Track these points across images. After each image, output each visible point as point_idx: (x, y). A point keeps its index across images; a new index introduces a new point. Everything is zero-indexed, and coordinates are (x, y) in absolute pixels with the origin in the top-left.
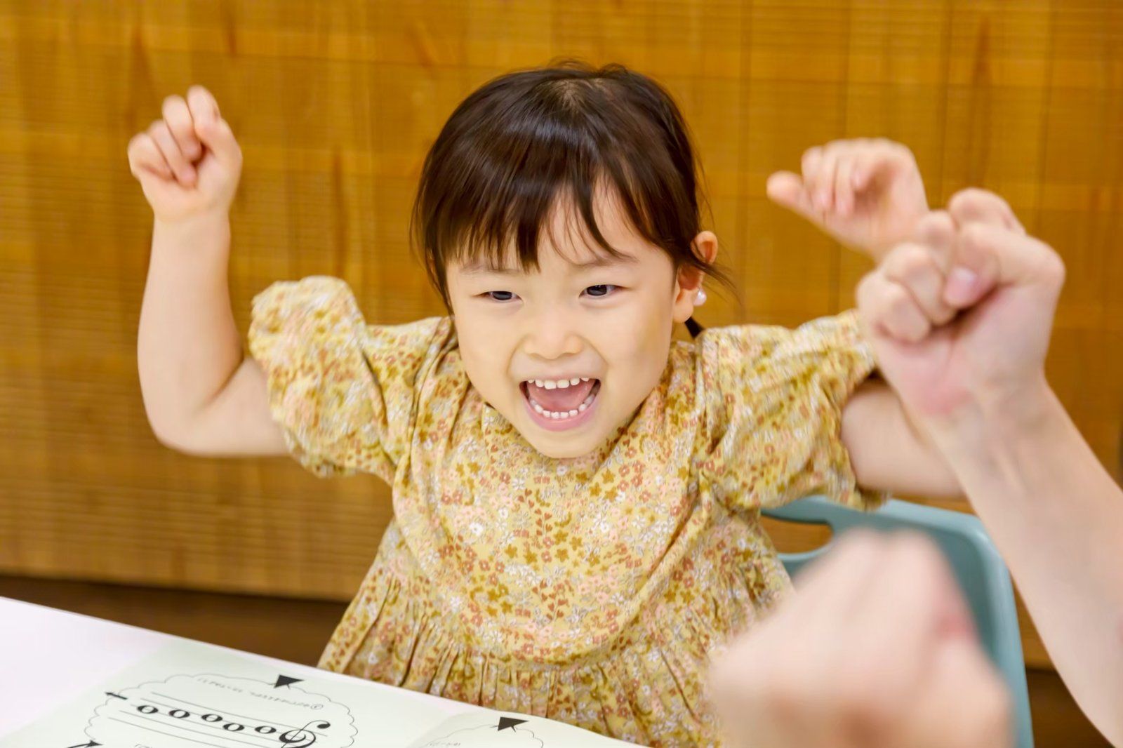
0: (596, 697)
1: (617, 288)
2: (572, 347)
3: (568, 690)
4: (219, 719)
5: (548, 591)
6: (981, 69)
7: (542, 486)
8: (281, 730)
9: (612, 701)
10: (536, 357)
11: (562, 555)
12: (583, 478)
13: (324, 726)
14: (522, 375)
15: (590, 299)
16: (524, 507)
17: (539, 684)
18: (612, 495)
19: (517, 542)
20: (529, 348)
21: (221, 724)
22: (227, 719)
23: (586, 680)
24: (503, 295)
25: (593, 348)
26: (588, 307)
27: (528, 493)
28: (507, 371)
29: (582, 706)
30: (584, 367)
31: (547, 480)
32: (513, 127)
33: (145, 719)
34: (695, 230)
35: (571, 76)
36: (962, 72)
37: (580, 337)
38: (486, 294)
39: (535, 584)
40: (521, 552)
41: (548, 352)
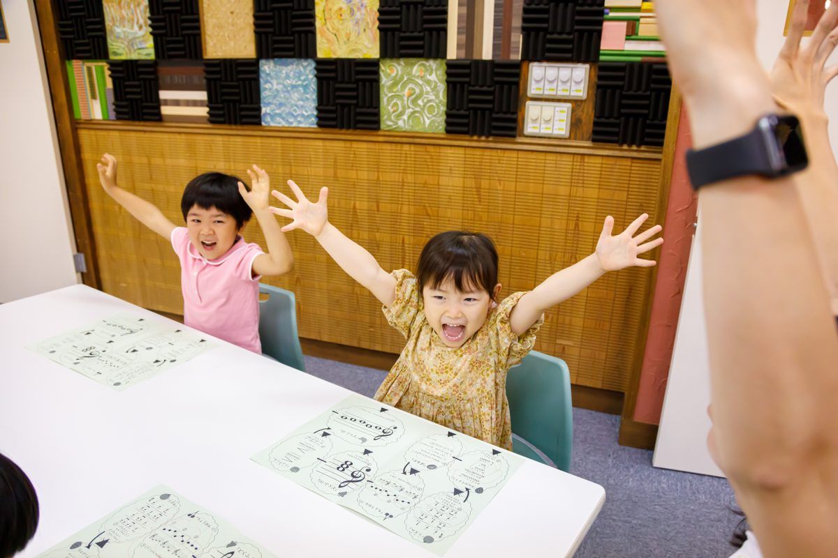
0: (451, 413)
1: (474, 300)
2: (460, 315)
3: (443, 409)
4: (365, 422)
5: (442, 382)
6: (577, 225)
7: (443, 353)
8: (383, 429)
9: (455, 415)
10: (449, 317)
11: (447, 372)
12: (455, 352)
13: (395, 428)
14: (444, 322)
15: (466, 301)
16: (437, 358)
17: (436, 405)
18: (461, 356)
19: (434, 368)
20: (447, 314)
21: (365, 424)
22: (367, 423)
23: (449, 408)
24: (440, 298)
25: (465, 316)
26: (466, 305)
27: (439, 354)
28: (440, 321)
29: (446, 415)
30: (460, 322)
31: (445, 351)
32: (450, 249)
33: (343, 421)
34: (496, 282)
35: (466, 234)
36: (572, 226)
37: (463, 314)
38: (435, 297)
39: (439, 379)
40: (435, 371)
41: (452, 316)
